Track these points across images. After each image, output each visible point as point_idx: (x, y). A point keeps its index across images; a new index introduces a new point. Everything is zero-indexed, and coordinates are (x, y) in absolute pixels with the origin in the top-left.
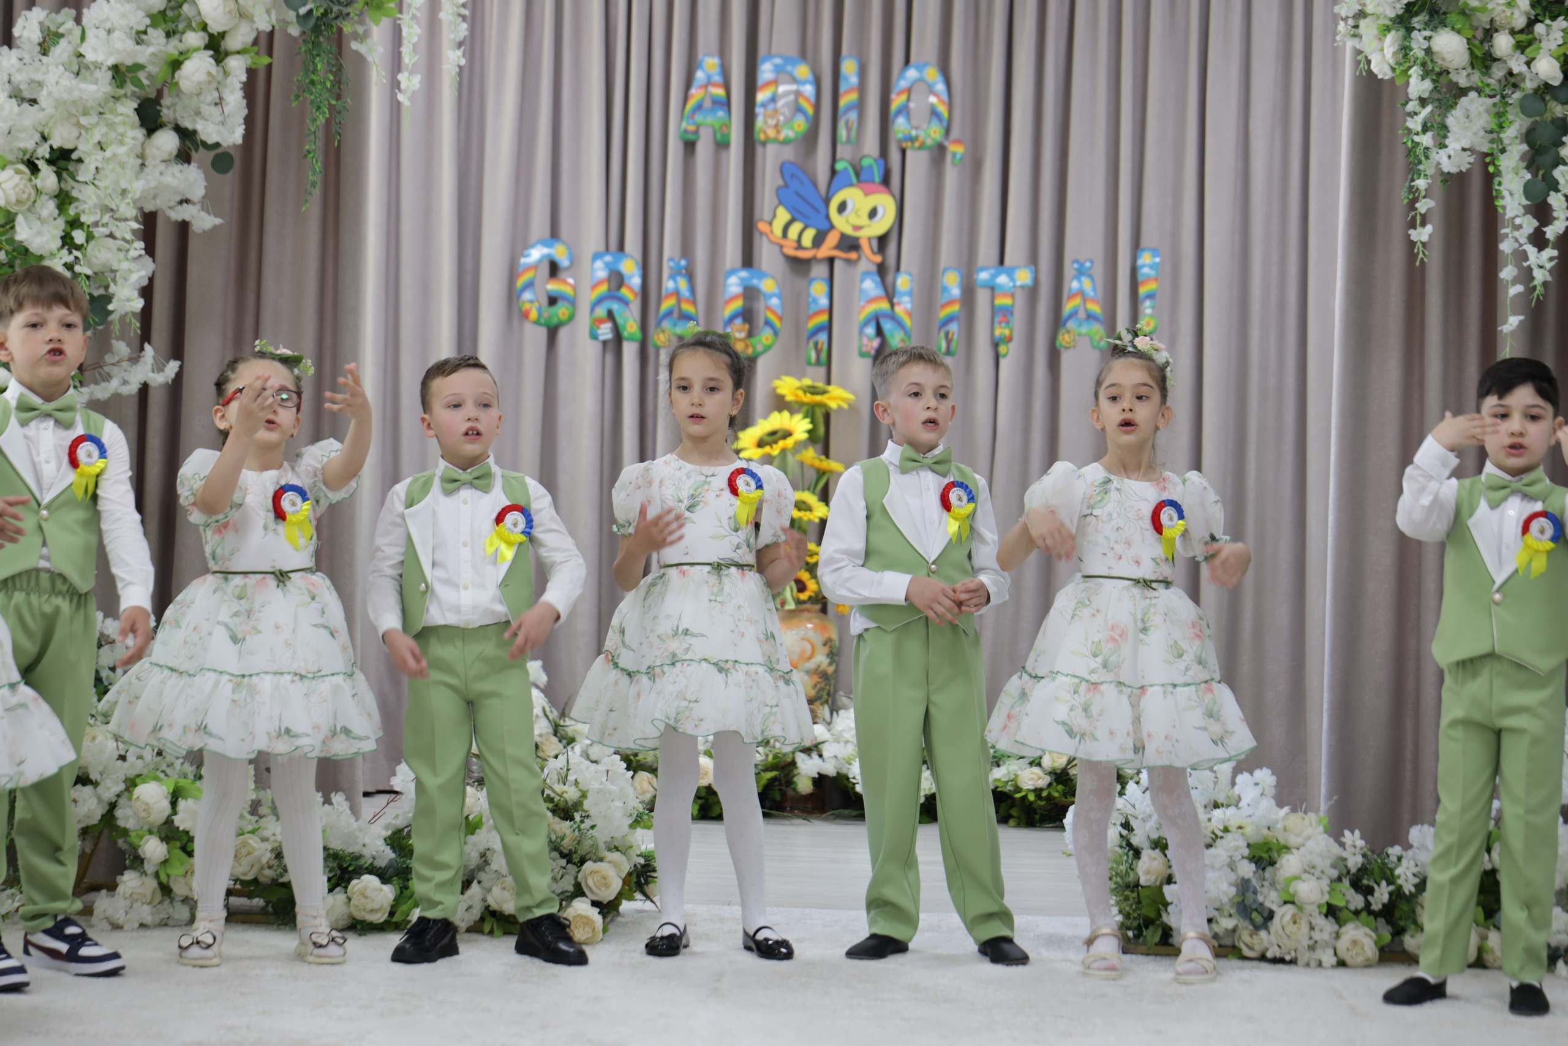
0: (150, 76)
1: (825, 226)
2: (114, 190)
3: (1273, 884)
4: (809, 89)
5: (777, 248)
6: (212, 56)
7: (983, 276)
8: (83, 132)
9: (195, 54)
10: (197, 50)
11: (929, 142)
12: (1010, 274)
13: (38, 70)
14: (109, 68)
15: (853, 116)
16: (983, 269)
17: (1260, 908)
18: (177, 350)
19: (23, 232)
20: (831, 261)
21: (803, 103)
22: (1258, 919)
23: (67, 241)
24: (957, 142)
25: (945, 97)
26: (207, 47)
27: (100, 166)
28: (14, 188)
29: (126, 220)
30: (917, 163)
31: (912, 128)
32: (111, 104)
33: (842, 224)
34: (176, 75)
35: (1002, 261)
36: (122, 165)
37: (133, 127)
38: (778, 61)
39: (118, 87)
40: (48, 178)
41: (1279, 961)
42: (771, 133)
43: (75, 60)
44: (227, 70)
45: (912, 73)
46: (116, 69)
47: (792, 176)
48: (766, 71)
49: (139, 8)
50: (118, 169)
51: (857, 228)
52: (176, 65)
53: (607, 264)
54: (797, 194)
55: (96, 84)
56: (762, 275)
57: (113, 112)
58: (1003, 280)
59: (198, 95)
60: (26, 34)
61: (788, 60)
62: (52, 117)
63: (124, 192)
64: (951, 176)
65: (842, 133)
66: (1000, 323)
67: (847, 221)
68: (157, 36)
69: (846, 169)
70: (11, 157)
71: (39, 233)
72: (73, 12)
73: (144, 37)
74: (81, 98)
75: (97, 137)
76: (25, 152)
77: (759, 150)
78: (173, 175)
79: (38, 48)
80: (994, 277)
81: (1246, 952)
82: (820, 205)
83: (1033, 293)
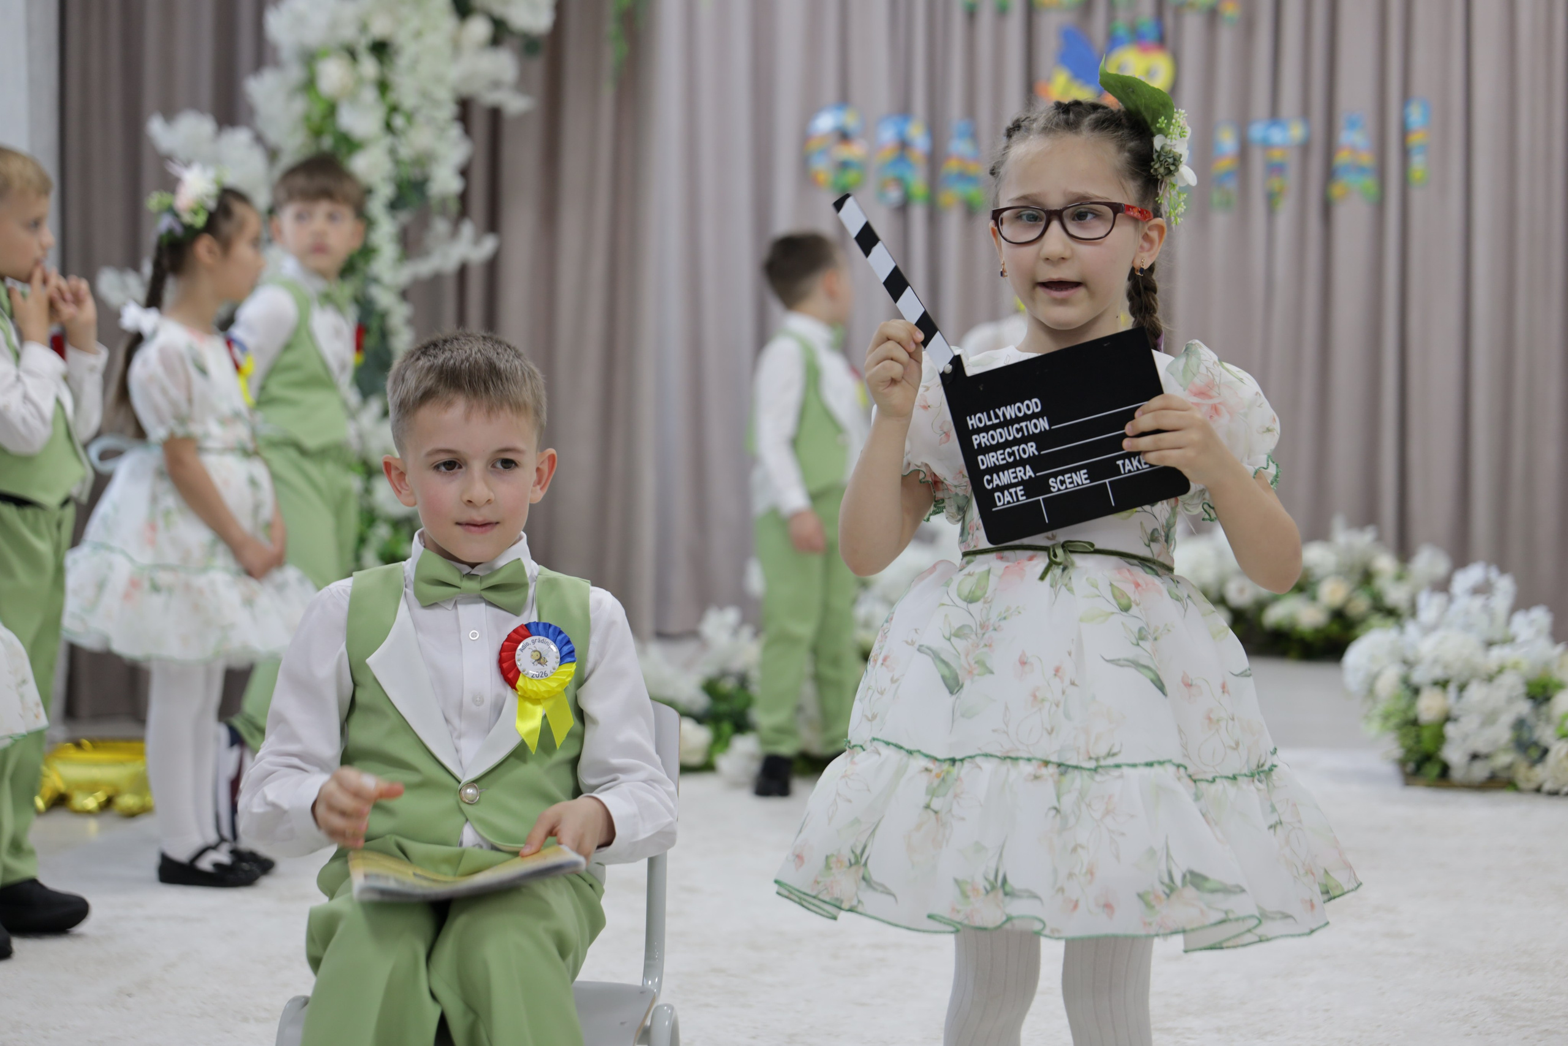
2: (431, 76)
3: (1548, 720)
7: (1257, 131)
8: (400, 22)
11: (1202, 7)
12: (1283, 127)
16: (1257, 124)
17: (1536, 744)
18: (493, 224)
19: (346, 120)
22: (1535, 753)
23: (389, 127)
24: (1230, 4)
28: (339, 78)
29: (443, 104)
30: (1192, 27)
35: (1274, 116)
36: (437, 53)
37: (448, 15)
40: (369, 67)
41: (1554, 793)
47: (1074, 41)
53: (894, 129)
54: (1078, 56)
58: (1277, 136)
63: (439, 79)
64: (1227, 39)
66: (1275, 176)
69: (1123, 30)
70: (334, 48)
71: (361, 120)
75: (414, 27)
76: (344, 42)
77: (1039, 15)
80: (1267, 132)
81: (1522, 785)
83: (1305, 148)
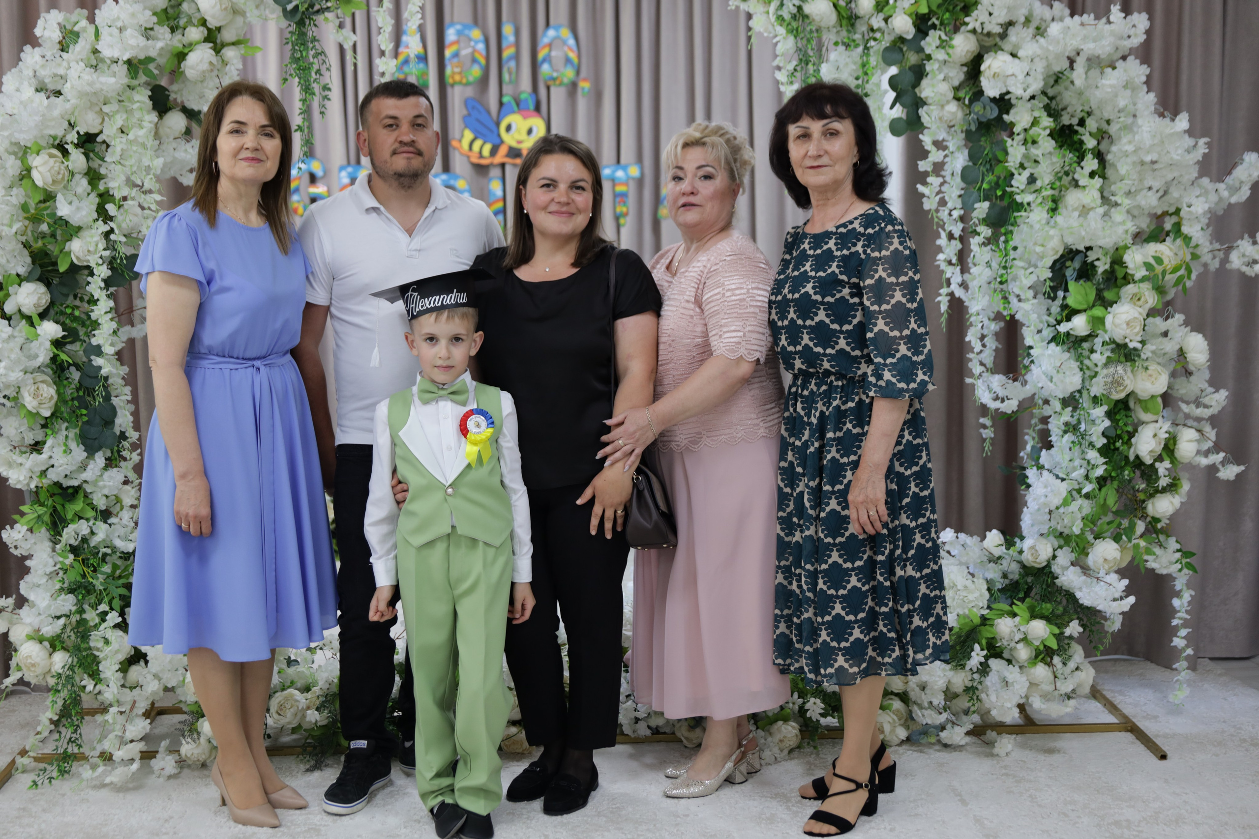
0: (159, 67)
1: (497, 141)
2: (138, 167)
4: (481, 47)
5: (465, 159)
6: (211, 48)
8: (106, 118)
9: (197, 46)
10: (198, 43)
11: (566, 81)
12: (625, 168)
13: (59, 65)
14: (125, 62)
15: (512, 64)
16: (607, 166)
19: (63, 209)
20: (503, 166)
21: (477, 56)
23: (103, 214)
24: (585, 80)
25: (575, 48)
26: (207, 40)
27: (125, 147)
28: (49, 171)
29: (150, 192)
30: (558, 96)
31: (554, 70)
32: (129, 92)
33: (509, 140)
34: (182, 65)
35: (618, 161)
36: (144, 146)
37: (149, 112)
38: (458, 27)
39: (132, 78)
40: (77, 159)
42: (457, 78)
43: (93, 57)
44: (226, 59)
45: (551, 33)
46: (129, 62)
47: (473, 108)
48: (451, 35)
49: (145, 8)
50: (140, 150)
51: (519, 142)
52: (181, 56)
53: (349, 174)
54: (478, 120)
55: (115, 76)
56: (457, 177)
57: (132, 101)
58: (620, 174)
59: (202, 82)
60: (47, 34)
61: (466, 26)
62: (76, 108)
63: (148, 169)
64: (582, 105)
65: (506, 76)
66: (619, 203)
67: (513, 138)
68: (163, 32)
69: (509, 102)
70: (44, 144)
71: (78, 209)
72: (85, 12)
73: (151, 33)
74: (102, 90)
75: (119, 121)
76: (54, 138)
77: (449, 90)
78: (186, 151)
79: (58, 46)
80: (614, 172)
82: (493, 127)
83: (640, 182)
